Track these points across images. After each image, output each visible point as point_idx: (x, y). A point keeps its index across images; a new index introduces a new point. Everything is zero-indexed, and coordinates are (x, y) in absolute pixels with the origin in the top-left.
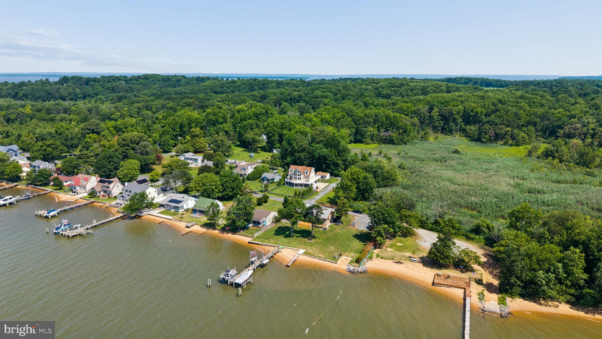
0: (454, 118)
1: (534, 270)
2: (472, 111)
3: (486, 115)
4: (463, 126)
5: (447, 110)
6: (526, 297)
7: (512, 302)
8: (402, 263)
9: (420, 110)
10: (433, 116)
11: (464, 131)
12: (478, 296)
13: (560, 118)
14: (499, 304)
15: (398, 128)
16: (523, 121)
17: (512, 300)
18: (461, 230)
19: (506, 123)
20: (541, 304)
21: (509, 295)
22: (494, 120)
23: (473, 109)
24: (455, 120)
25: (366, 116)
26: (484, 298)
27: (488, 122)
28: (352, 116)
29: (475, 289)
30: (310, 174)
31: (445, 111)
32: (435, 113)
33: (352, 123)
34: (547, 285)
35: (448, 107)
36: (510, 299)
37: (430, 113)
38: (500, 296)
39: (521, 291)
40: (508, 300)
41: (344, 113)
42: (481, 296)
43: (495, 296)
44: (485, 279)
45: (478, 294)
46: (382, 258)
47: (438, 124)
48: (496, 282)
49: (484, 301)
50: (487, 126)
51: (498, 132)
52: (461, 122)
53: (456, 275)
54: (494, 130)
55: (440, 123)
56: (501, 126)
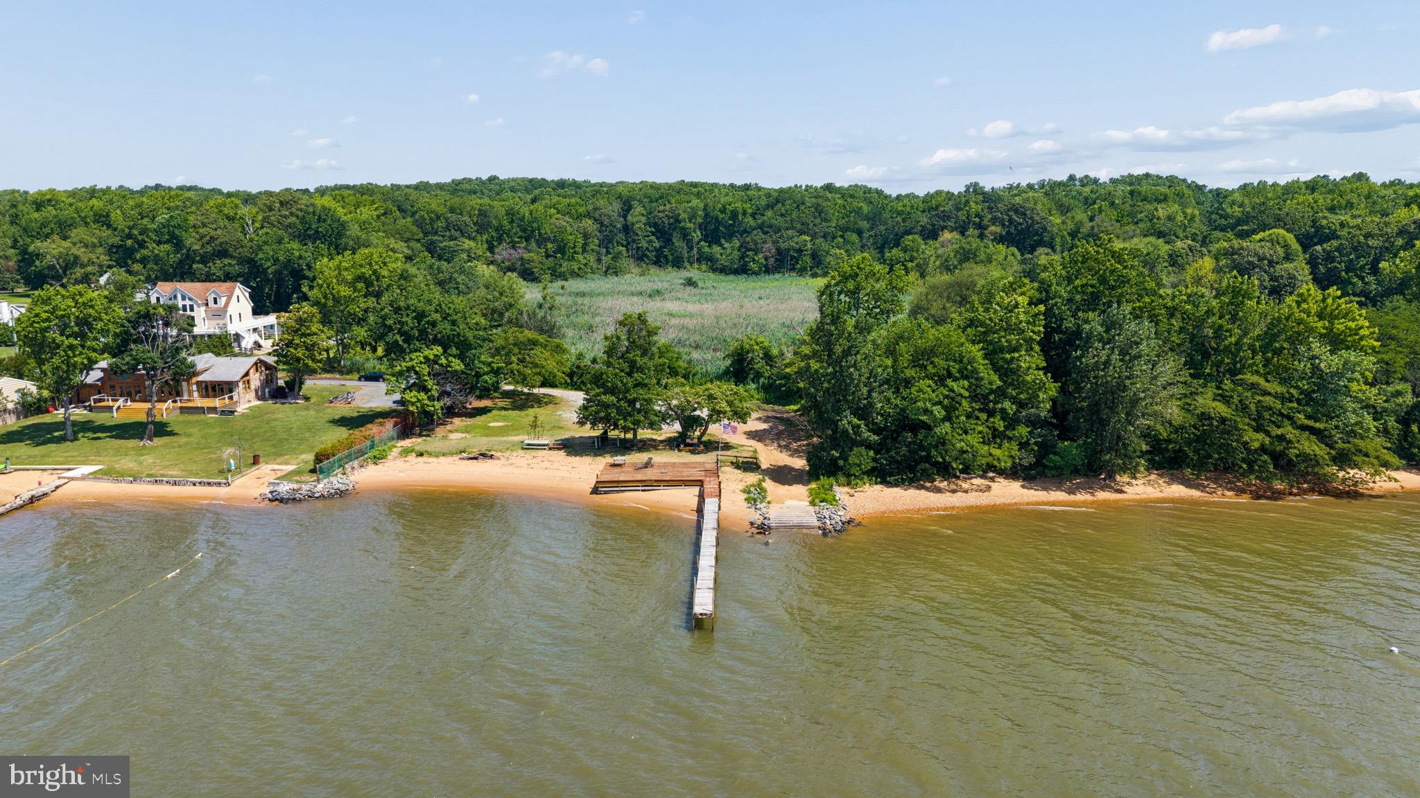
0: (683, 229)
1: (908, 383)
2: (723, 211)
3: (753, 215)
4: (707, 249)
5: (663, 211)
6: (891, 475)
7: (853, 496)
8: (491, 457)
9: (600, 209)
10: (633, 224)
11: (710, 259)
12: (746, 496)
13: (909, 213)
14: (812, 503)
15: (542, 241)
16: (834, 225)
17: (852, 491)
18: (694, 375)
19: (799, 226)
20: (939, 490)
21: (842, 479)
22: (774, 222)
23: (724, 206)
24: (685, 235)
25: (452, 210)
26: (764, 498)
27: (761, 227)
28: (413, 214)
29: (734, 482)
30: (227, 304)
31: (661, 215)
32: (637, 217)
33: (415, 229)
34: (948, 418)
35: (668, 206)
36: (846, 489)
37: (625, 217)
38: (813, 485)
39: (874, 460)
40: (841, 492)
41: (390, 205)
42: (755, 497)
43: (800, 490)
44: (765, 459)
45: (744, 491)
46: (421, 455)
47: (645, 245)
48: (799, 463)
49: (764, 504)
50: (758, 236)
51: (783, 246)
52: (701, 240)
53: (674, 460)
54: (774, 242)
55: (651, 241)
56: (790, 232)
